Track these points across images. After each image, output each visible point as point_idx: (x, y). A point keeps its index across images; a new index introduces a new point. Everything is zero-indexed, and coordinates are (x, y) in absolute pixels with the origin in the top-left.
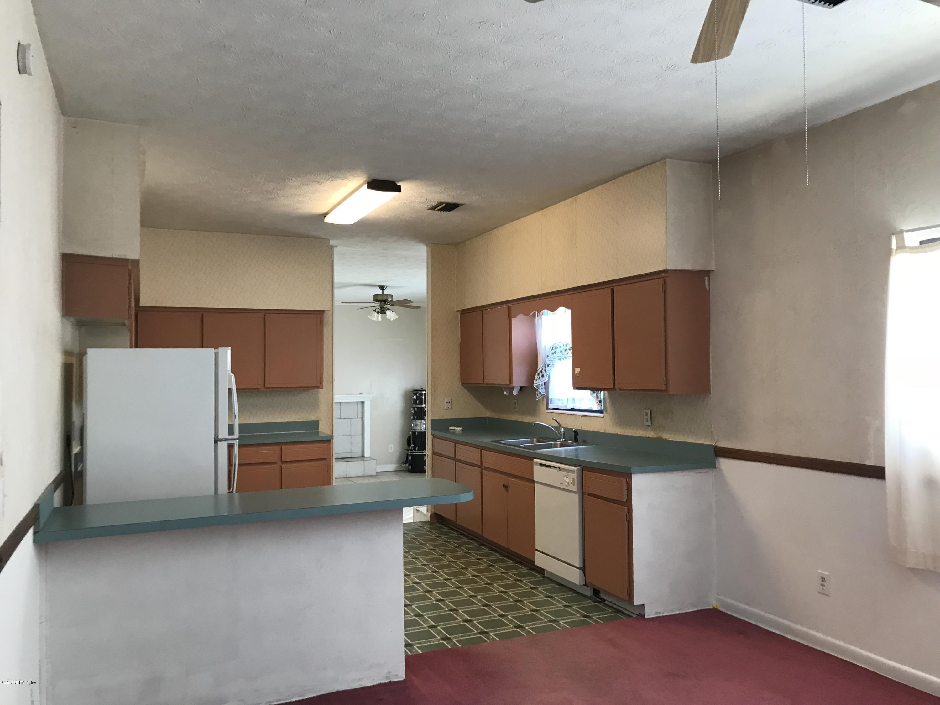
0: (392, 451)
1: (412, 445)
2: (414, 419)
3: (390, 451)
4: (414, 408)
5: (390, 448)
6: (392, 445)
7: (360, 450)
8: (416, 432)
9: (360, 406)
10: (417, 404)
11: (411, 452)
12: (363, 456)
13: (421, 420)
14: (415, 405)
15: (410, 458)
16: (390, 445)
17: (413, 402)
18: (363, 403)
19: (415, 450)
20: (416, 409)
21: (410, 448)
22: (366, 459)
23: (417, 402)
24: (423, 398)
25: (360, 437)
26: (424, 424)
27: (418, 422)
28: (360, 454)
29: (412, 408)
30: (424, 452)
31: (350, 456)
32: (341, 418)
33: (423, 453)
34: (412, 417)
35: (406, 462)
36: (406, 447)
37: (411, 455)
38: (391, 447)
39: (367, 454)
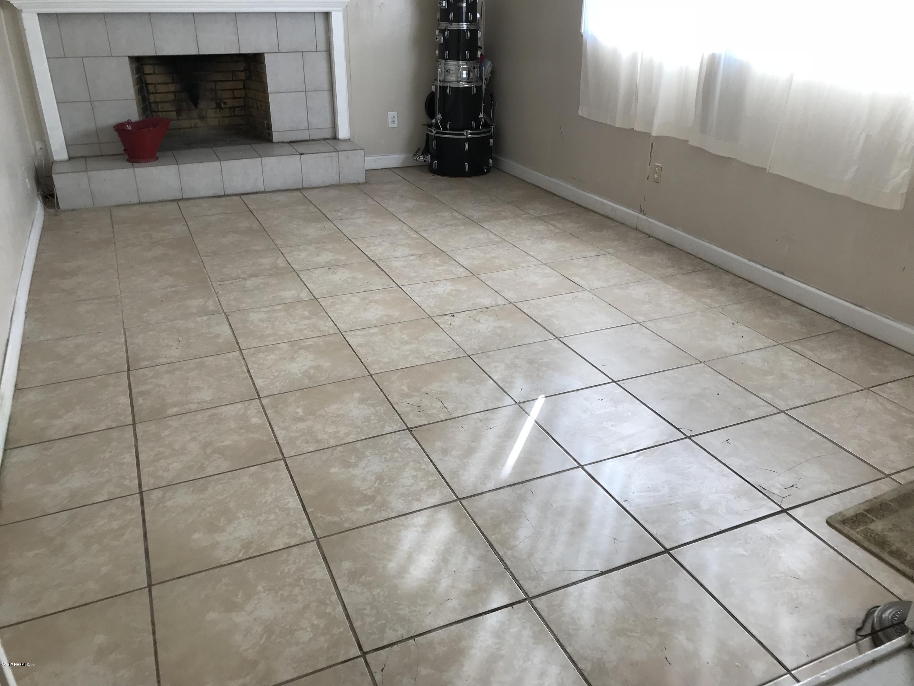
0: (396, 125)
1: (439, 116)
2: (442, 57)
3: (391, 125)
4: (442, 32)
5: (390, 120)
6: (395, 114)
7: (328, 124)
8: (447, 87)
9: (320, 23)
10: (450, 22)
11: (437, 133)
12: (335, 138)
13: (458, 59)
14: (444, 25)
15: (434, 143)
16: (390, 114)
17: (439, 16)
18: (327, 15)
19: (445, 128)
20: (447, 33)
21: (434, 121)
22: (342, 146)
23: (451, 16)
24: (462, 7)
25: (326, 95)
26: (464, 69)
27: (452, 65)
28: (328, 134)
29: (437, 32)
30: (465, 132)
31: (306, 137)
32: (279, 52)
33: (463, 134)
34: (437, 52)
35: (426, 150)
36: (425, 119)
37: (437, 138)
38: (393, 117)
39: (343, 132)
